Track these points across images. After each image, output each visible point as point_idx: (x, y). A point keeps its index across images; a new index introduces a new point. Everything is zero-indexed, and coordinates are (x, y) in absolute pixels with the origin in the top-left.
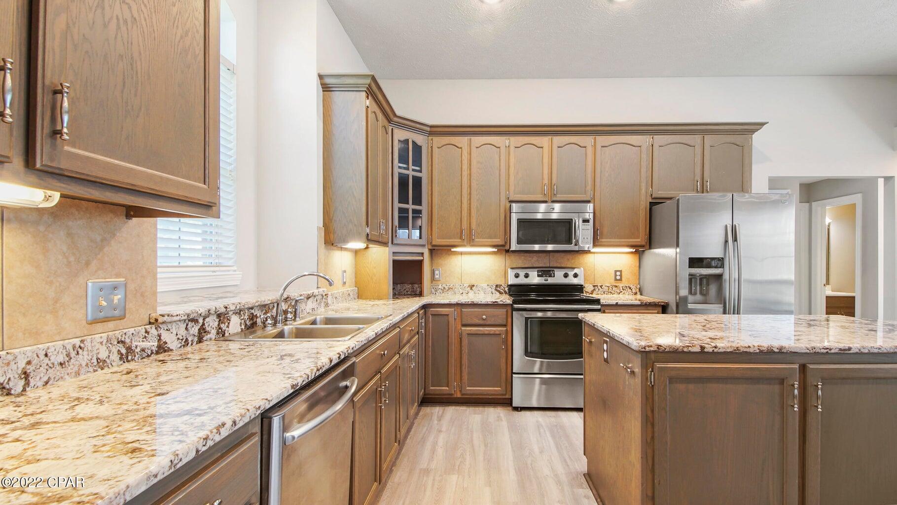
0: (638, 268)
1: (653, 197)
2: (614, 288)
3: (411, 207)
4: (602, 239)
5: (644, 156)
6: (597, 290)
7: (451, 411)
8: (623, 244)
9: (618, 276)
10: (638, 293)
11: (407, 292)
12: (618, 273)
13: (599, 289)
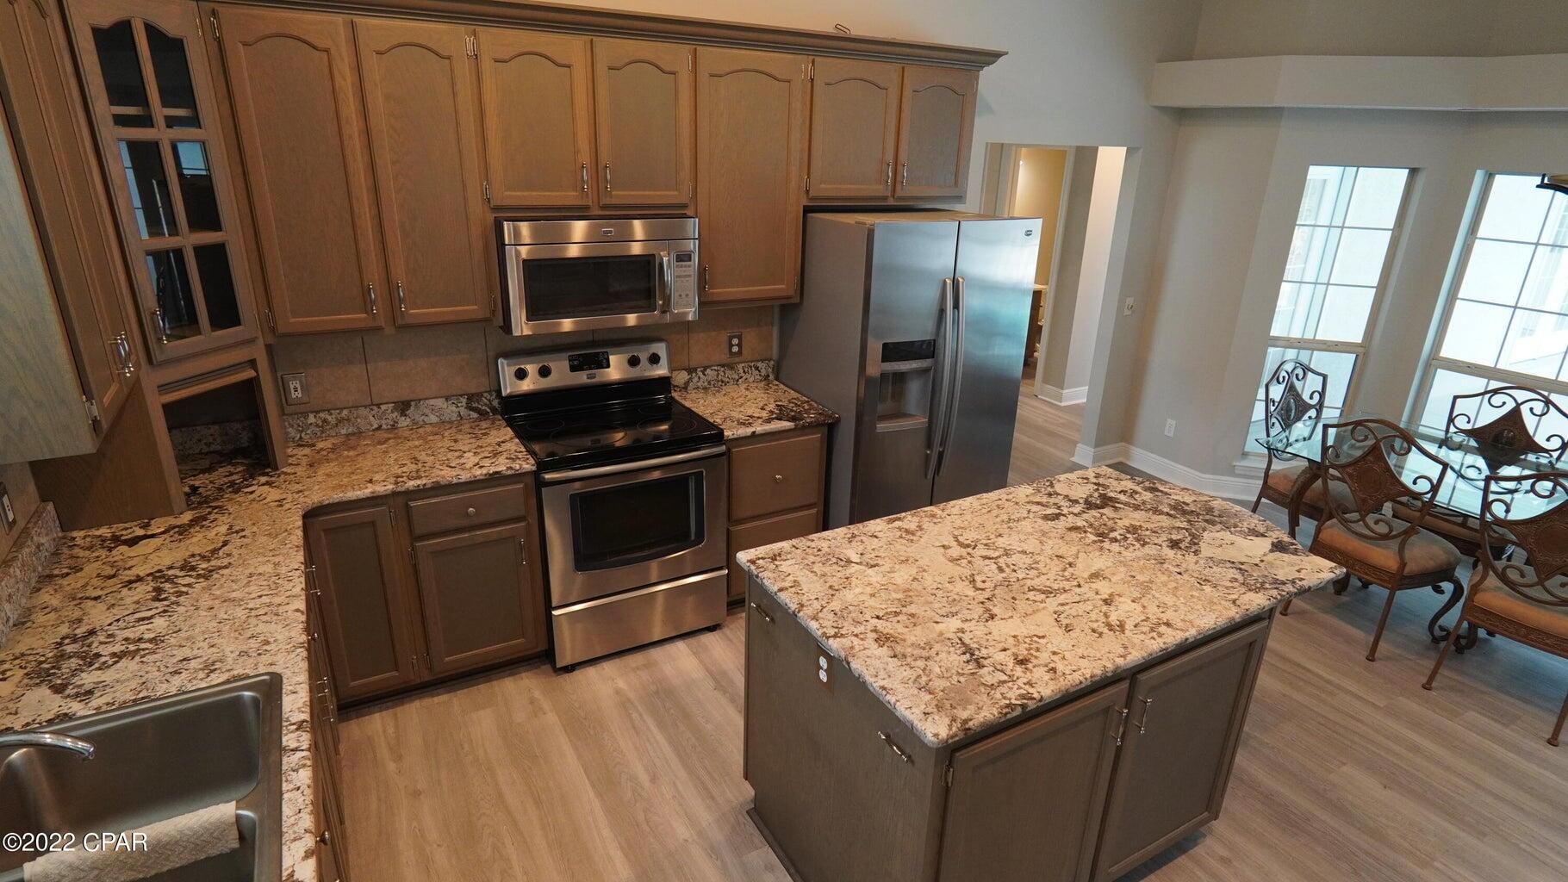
1: (809, 195)
2: (728, 373)
3: (190, 240)
4: (713, 289)
5: (796, 104)
6: (696, 379)
7: (415, 711)
8: (748, 296)
9: (735, 345)
10: (771, 376)
11: (208, 445)
12: (736, 341)
13: (699, 378)
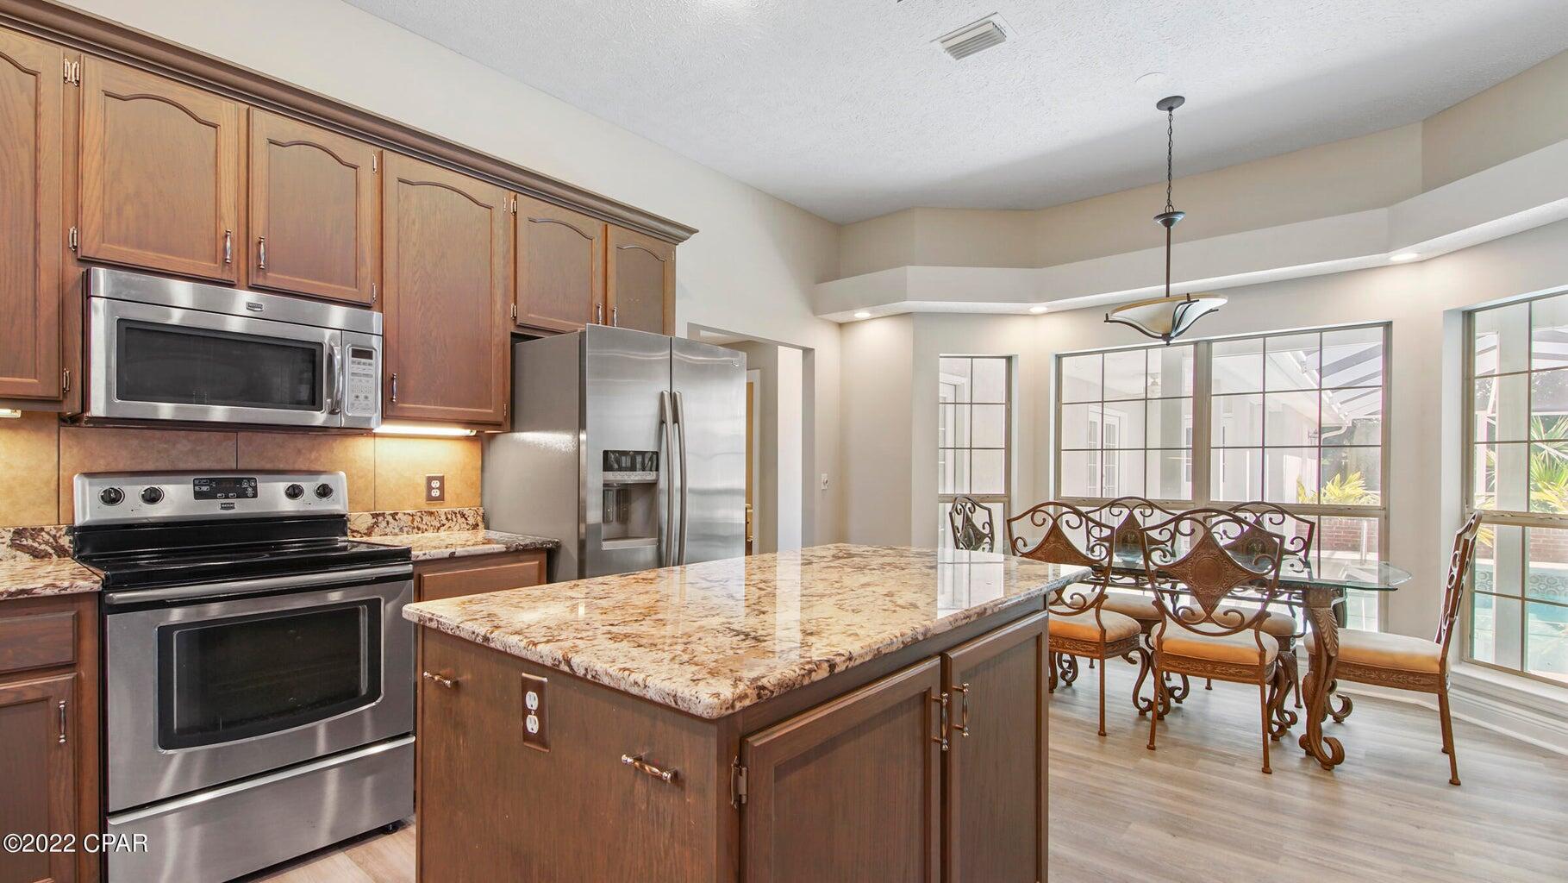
0: (479, 472)
1: (518, 323)
2: (426, 518)
4: (404, 403)
5: (499, 231)
6: (384, 524)
8: (448, 417)
9: (435, 488)
10: (481, 526)
12: (436, 484)
13: (388, 523)
